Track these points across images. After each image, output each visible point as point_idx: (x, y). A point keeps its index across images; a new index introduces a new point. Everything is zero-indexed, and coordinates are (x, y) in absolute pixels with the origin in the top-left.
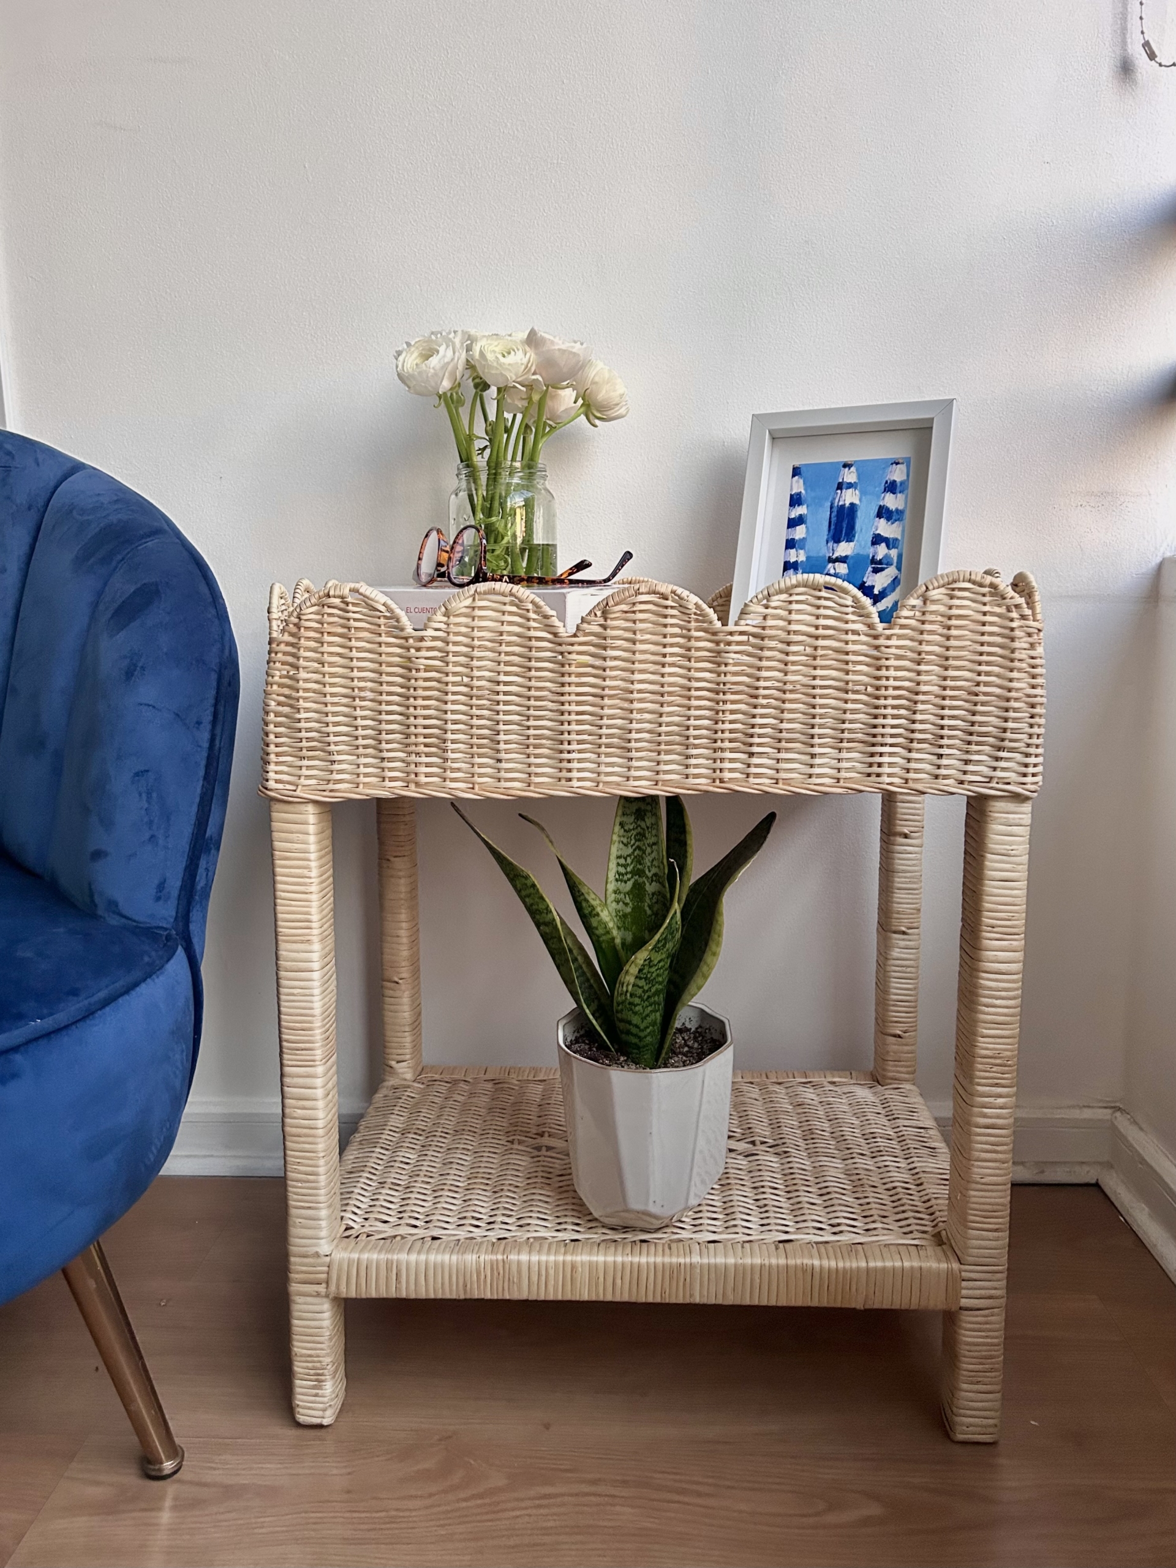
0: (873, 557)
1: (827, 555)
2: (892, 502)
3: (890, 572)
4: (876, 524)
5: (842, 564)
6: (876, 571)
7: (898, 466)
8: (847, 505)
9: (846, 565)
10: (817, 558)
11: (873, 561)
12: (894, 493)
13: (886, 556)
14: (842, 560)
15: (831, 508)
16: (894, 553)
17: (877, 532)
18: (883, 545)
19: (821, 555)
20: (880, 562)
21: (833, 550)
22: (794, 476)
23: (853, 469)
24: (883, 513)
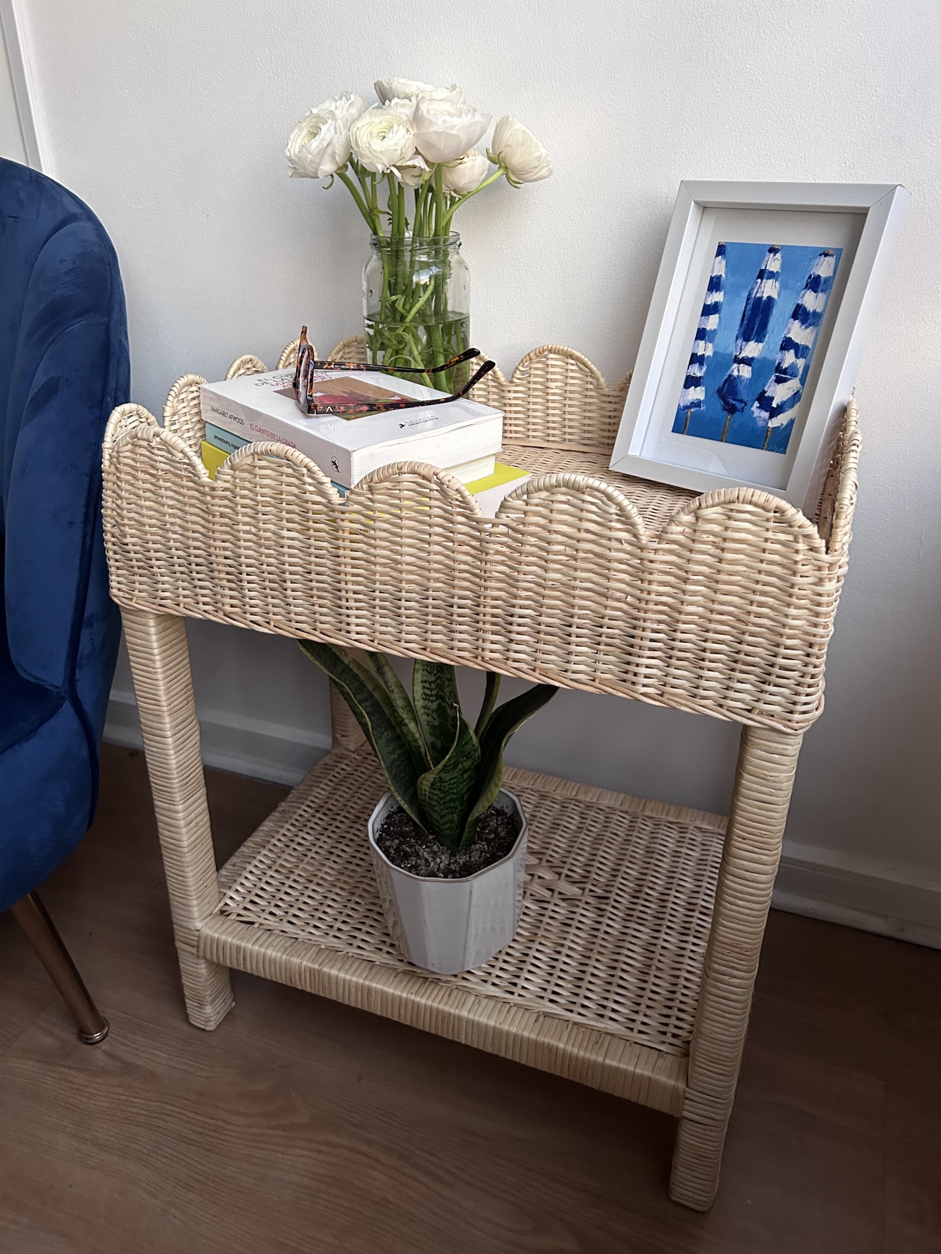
0: (780, 363)
1: (734, 354)
2: (811, 301)
3: (793, 384)
4: (789, 326)
5: (746, 366)
6: (779, 381)
7: (827, 258)
8: (764, 298)
9: (750, 368)
10: (725, 356)
11: (778, 369)
12: (815, 292)
13: (793, 366)
14: (747, 361)
15: (748, 299)
16: (801, 362)
17: (789, 336)
18: (792, 351)
19: (728, 352)
20: (785, 371)
21: (741, 349)
22: (717, 255)
23: (778, 255)
24: (800, 314)
